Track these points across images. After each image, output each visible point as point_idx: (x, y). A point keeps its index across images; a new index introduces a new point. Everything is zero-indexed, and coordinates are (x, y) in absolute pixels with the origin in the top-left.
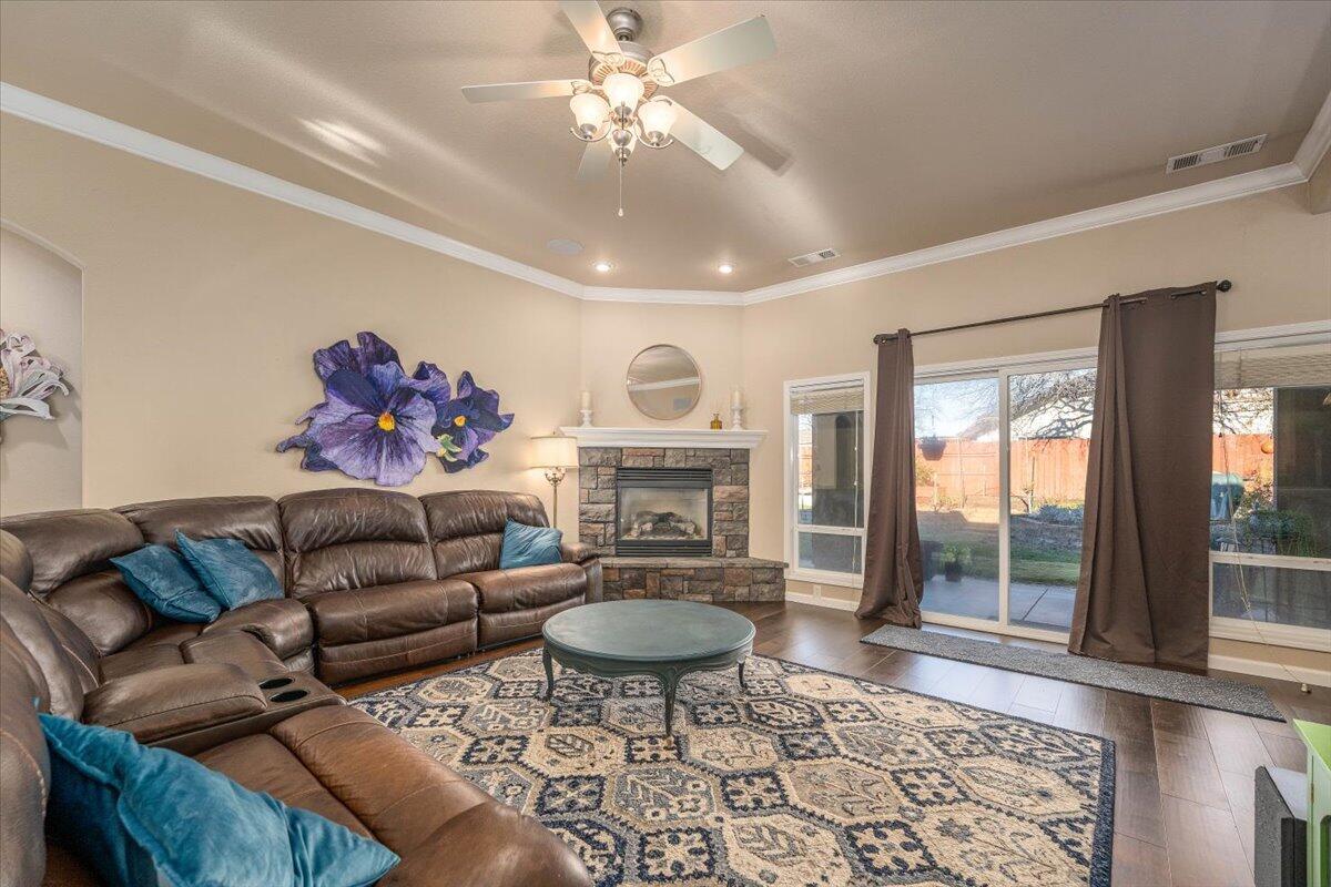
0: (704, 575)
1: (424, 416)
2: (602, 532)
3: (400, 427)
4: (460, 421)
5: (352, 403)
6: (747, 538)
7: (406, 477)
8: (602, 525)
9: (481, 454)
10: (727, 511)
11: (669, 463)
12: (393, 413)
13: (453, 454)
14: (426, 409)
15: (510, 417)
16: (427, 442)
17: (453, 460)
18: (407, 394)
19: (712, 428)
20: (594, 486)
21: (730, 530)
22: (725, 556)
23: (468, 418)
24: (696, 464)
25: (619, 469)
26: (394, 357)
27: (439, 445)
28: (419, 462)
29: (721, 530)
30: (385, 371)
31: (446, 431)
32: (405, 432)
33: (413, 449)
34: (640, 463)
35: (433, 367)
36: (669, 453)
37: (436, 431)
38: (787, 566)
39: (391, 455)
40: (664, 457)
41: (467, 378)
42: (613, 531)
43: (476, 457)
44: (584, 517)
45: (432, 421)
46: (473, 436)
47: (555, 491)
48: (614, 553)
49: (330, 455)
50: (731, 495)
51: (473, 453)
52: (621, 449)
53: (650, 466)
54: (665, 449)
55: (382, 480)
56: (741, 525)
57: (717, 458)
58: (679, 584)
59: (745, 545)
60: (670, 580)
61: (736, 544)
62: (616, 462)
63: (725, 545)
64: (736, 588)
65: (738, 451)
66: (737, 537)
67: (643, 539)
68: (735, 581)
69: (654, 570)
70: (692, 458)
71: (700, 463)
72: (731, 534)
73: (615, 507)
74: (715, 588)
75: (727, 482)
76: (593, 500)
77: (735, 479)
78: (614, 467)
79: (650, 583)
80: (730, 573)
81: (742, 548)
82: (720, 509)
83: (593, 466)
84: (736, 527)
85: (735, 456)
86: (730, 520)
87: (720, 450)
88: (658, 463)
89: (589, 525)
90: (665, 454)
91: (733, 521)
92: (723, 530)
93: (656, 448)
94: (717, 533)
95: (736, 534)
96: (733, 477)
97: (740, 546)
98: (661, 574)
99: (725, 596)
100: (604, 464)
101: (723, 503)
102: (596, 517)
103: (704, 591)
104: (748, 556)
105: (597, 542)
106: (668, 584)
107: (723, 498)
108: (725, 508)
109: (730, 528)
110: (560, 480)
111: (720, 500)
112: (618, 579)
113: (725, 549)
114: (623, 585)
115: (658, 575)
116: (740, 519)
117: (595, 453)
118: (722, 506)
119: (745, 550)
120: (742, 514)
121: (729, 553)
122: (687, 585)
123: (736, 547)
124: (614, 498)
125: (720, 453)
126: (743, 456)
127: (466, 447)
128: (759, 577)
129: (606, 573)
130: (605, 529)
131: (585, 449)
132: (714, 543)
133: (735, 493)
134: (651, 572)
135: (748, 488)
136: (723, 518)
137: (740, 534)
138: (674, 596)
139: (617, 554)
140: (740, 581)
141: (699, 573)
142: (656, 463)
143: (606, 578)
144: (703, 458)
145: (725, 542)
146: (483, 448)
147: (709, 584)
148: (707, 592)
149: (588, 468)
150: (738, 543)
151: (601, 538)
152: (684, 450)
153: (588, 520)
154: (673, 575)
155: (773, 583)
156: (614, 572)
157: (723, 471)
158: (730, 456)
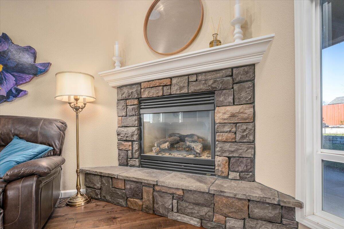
0: (192, 197)
2: (130, 148)
6: (252, 161)
8: (130, 143)
9: (19, 91)
10: (230, 131)
11: (175, 90)
15: (47, 66)
19: (210, 47)
20: (124, 114)
21: (232, 152)
22: (227, 177)
23: (5, 66)
24: (198, 88)
25: (140, 100)
29: (223, 151)
34: (153, 93)
36: (174, 81)
38: (301, 205)
40: (171, 85)
41: (5, 38)
42: (137, 148)
44: (119, 137)
46: (11, 79)
47: (77, 116)
48: (138, 164)
50: (233, 116)
51: (11, 90)
52: (140, 84)
53: (160, 94)
54: (171, 78)
56: (244, 147)
57: (218, 79)
58: (168, 202)
59: (251, 168)
60: (161, 197)
61: (240, 166)
62: (138, 94)
63: (227, 166)
64: (227, 218)
65: (243, 68)
66: (241, 159)
67: (160, 155)
68: (226, 211)
69: (148, 185)
70: (194, 83)
71: (202, 87)
72: (234, 155)
73: (138, 130)
74: (204, 214)
75: (229, 102)
76: (125, 124)
77: (239, 99)
78: (136, 98)
79: (145, 196)
80: (219, 200)
81: (247, 171)
82: (222, 130)
83: (123, 100)
84: (240, 148)
85: (237, 75)
86: (233, 141)
87: (220, 71)
88: (167, 91)
89: (123, 142)
90: (171, 82)
91: (236, 142)
92: (225, 151)
93: (164, 79)
94: (219, 154)
95: (241, 156)
96: (236, 97)
97: (245, 168)
98: (154, 189)
99: (214, 224)
100: (130, 97)
101: (225, 124)
102: (127, 137)
103: (192, 213)
104: (254, 181)
105: (128, 155)
106: (159, 199)
107: (225, 119)
108: (227, 129)
109: (233, 149)
110: (82, 109)
111: (222, 121)
112: (123, 188)
113: (227, 170)
114: (127, 193)
115: (151, 189)
116: (245, 141)
117: (125, 90)
118: (224, 127)
119: (251, 174)
120: (246, 135)
121: (232, 175)
122: (176, 205)
123: (240, 169)
124: (137, 122)
125: (221, 74)
126: (247, 73)
127: (5, 86)
128: (257, 211)
129: (115, 181)
130: (132, 146)
131: (120, 88)
132: (216, 163)
133: (239, 113)
134: (146, 186)
135: (254, 107)
136: (225, 140)
137: (247, 156)
138: (164, 212)
139: (141, 165)
140: (231, 212)
141: (187, 195)
142: (165, 91)
143: (115, 185)
144: (204, 82)
145: (227, 163)
146: (21, 87)
147: (197, 208)
148: (195, 216)
149: (122, 101)
150: (243, 165)
151: (130, 152)
152: (187, 77)
153: (122, 139)
154: (164, 192)
155: (277, 223)
156: (120, 182)
157: (224, 91)
158: (232, 76)
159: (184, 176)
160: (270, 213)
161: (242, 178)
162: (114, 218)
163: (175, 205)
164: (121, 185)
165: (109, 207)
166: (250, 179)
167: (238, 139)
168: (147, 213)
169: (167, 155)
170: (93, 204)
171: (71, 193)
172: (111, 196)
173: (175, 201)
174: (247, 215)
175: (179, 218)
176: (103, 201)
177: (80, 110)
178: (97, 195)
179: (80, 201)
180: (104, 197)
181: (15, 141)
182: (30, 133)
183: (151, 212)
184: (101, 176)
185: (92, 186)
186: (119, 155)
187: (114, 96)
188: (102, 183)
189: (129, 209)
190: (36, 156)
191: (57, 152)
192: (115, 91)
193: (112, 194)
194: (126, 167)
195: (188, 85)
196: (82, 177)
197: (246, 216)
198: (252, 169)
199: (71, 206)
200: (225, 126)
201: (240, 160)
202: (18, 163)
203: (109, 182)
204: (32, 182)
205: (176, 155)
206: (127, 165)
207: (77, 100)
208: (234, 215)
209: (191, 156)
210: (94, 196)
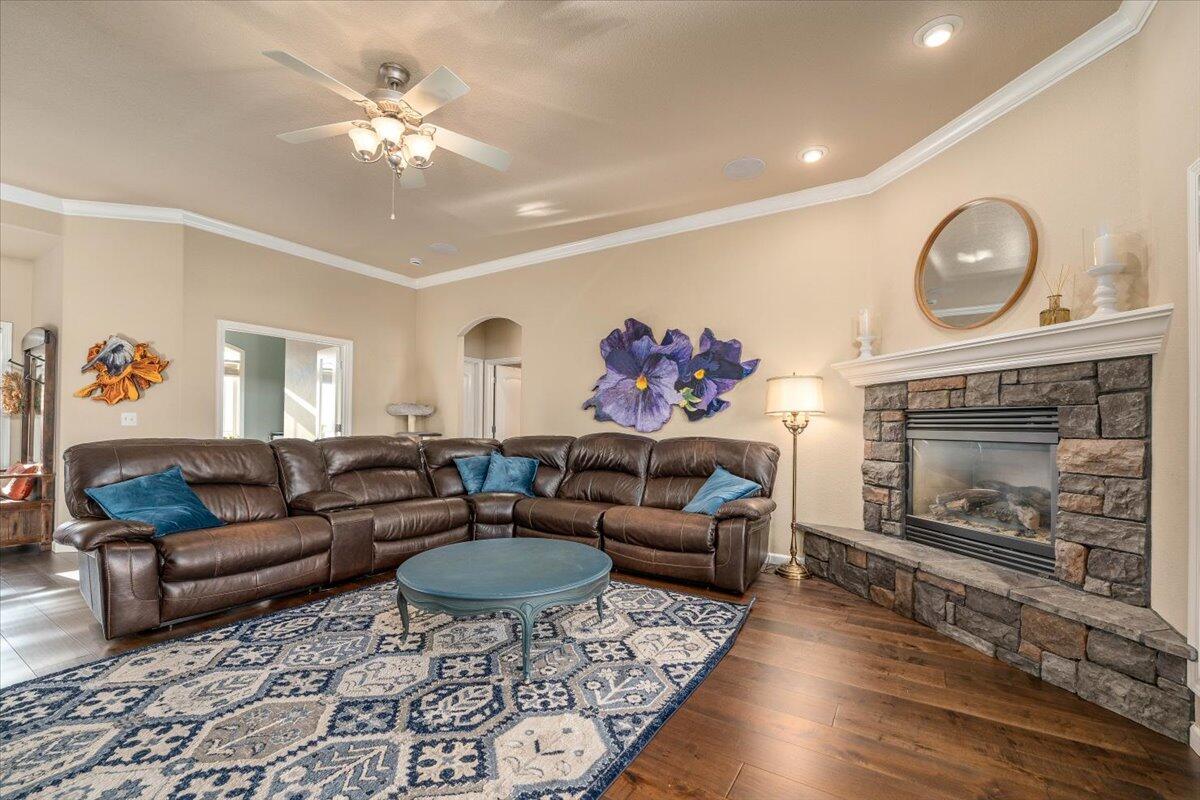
0: (980, 602)
1: (669, 374)
2: (886, 500)
3: (651, 386)
4: (699, 375)
5: (620, 372)
6: (1144, 560)
7: (656, 425)
8: (886, 491)
9: (721, 403)
10: (1091, 492)
11: (972, 400)
12: (646, 374)
13: (693, 405)
14: (670, 368)
15: (754, 363)
16: (673, 396)
17: (693, 410)
18: (656, 359)
19: (1043, 323)
20: (876, 437)
21: (1094, 536)
22: (1080, 586)
23: (707, 370)
24: (1021, 398)
25: (907, 415)
26: (647, 331)
27: (680, 398)
28: (665, 413)
29: (1072, 532)
30: (642, 344)
31: (686, 385)
32: (655, 389)
33: (661, 403)
34: (929, 402)
35: (676, 332)
36: (971, 382)
37: (678, 386)
38: (1194, 657)
39: (644, 409)
40: (964, 389)
41: (708, 334)
42: (898, 502)
43: (717, 406)
44: (867, 478)
45: (675, 377)
46: (712, 387)
48: (899, 533)
49: (608, 410)
50: (1095, 460)
51: (712, 403)
52: (906, 383)
53: (944, 405)
54: (965, 376)
55: (639, 427)
56: (1121, 529)
57: (1062, 384)
58: (939, 604)
59: (1139, 577)
60: (928, 592)
61: (1114, 568)
62: (901, 402)
63: (1080, 564)
64: (1044, 652)
65: (1120, 362)
66: (1114, 555)
67: (945, 522)
68: (1041, 637)
69: (905, 568)
70: (1012, 388)
71: (1028, 396)
72: (1099, 544)
73: (901, 468)
74: (1000, 635)
75: (1088, 432)
76: (877, 455)
77: (1111, 426)
78: (899, 410)
79: (899, 585)
80: (1030, 616)
81: (1130, 582)
82: (1073, 488)
83: (875, 411)
84: (1111, 530)
85: (1107, 376)
86: (1096, 512)
87: (1069, 367)
88: (956, 400)
89: (873, 488)
90: (965, 383)
91: (1102, 516)
92: (1077, 531)
93: (952, 376)
94: (1062, 535)
95: (1114, 547)
96: (1105, 421)
97: (1124, 575)
98: (915, 577)
99: (1018, 657)
100: (888, 407)
101: (1079, 476)
102: (880, 479)
103: (979, 630)
104: (1147, 606)
105: (881, 513)
106: (922, 594)
107: (1077, 466)
108: (1083, 486)
109: (1094, 530)
110: (803, 428)
111: (1071, 469)
112: (864, 566)
113: (1081, 572)
114: (870, 575)
115: (910, 576)
116: (1124, 516)
117: (879, 393)
118: (1077, 483)
119: (1138, 589)
120: (1127, 504)
121: (1092, 584)
122: (952, 610)
123: (1113, 575)
124: (898, 454)
125: (1071, 373)
126: (1131, 373)
127: (706, 397)
128: (1100, 650)
129: (851, 553)
130: (890, 497)
131: (869, 388)
132: (1056, 554)
133: (1109, 455)
134: (902, 569)
135: (1148, 447)
136: (1075, 508)
137: (1128, 549)
138: (931, 619)
139: (907, 536)
140: (1051, 642)
141: (972, 596)
142: (953, 400)
143: (852, 560)
144: (1031, 387)
145: (1082, 558)
146: (723, 397)
147: (988, 623)
148: (984, 636)
149: (873, 413)
150: (1119, 568)
151: (885, 508)
152: (997, 376)
153: (872, 482)
154: (932, 585)
155: (1144, 682)
156: (860, 555)
157: (1077, 409)
158: (1096, 376)
159: (984, 568)
160: (1129, 659)
161: (1114, 596)
162: (842, 605)
163: (950, 611)
164: (861, 561)
165: (839, 592)
166: (1134, 599)
167: (1107, 510)
168: (902, 615)
169: (960, 524)
170: (814, 582)
171: (782, 559)
172: (845, 576)
173: (950, 604)
174: (1082, 653)
175: (956, 634)
176: (831, 581)
177: (800, 430)
178: (822, 570)
179: (796, 573)
180: (833, 575)
181: (719, 471)
182: (734, 463)
183: (909, 615)
184: (829, 540)
185: (814, 554)
186: (866, 511)
187: (860, 402)
188: (831, 553)
189: (872, 602)
190: (742, 495)
191: (766, 494)
192: (863, 392)
193: (846, 573)
194: (877, 535)
195: (1000, 391)
196: (799, 538)
197: (1080, 654)
198: (1143, 579)
199: (782, 575)
200: (1079, 479)
201: (1112, 556)
202: (725, 501)
203: (841, 553)
204: (742, 526)
205: (980, 526)
206: (879, 531)
207: (795, 415)
208: (1057, 648)
209: (1011, 534)
210: (817, 571)
